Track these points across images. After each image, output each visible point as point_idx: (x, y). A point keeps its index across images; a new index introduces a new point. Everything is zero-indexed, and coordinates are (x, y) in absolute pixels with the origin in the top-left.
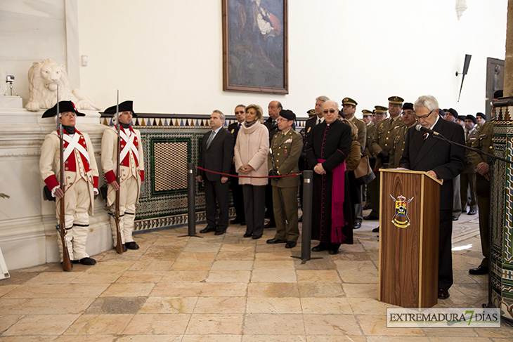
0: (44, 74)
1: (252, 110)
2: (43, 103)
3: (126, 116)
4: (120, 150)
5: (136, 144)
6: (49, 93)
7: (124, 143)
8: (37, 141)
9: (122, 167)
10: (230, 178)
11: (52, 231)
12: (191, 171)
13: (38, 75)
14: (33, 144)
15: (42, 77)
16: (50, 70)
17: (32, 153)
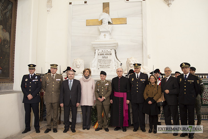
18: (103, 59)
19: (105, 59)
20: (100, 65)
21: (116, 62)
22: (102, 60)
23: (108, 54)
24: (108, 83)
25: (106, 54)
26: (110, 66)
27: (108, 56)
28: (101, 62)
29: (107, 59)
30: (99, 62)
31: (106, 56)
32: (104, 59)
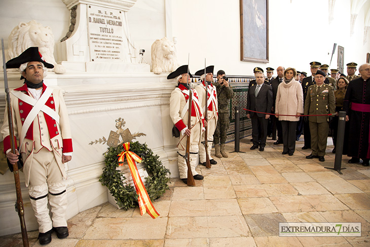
0: (165, 47)
1: (291, 71)
2: (163, 68)
3: (210, 76)
4: (207, 99)
5: (215, 95)
6: (166, 61)
7: (209, 95)
8: (161, 95)
9: (208, 111)
10: (271, 116)
11: (172, 157)
12: (238, 111)
13: (160, 48)
14: (159, 97)
15: (163, 50)
16: (168, 45)
17: (158, 104)
18: (102, 33)
19: (107, 34)
20: (97, 51)
21: (129, 44)
22: (99, 37)
23: (114, 24)
24: (327, 88)
25: (109, 23)
26: (119, 55)
27: (115, 27)
28: (99, 41)
29: (111, 34)
30: (93, 42)
31: (109, 27)
32: (104, 34)
